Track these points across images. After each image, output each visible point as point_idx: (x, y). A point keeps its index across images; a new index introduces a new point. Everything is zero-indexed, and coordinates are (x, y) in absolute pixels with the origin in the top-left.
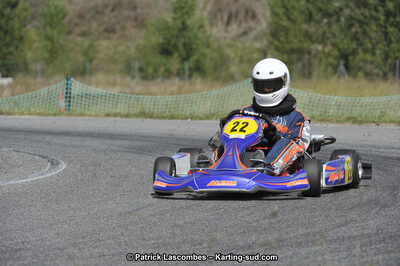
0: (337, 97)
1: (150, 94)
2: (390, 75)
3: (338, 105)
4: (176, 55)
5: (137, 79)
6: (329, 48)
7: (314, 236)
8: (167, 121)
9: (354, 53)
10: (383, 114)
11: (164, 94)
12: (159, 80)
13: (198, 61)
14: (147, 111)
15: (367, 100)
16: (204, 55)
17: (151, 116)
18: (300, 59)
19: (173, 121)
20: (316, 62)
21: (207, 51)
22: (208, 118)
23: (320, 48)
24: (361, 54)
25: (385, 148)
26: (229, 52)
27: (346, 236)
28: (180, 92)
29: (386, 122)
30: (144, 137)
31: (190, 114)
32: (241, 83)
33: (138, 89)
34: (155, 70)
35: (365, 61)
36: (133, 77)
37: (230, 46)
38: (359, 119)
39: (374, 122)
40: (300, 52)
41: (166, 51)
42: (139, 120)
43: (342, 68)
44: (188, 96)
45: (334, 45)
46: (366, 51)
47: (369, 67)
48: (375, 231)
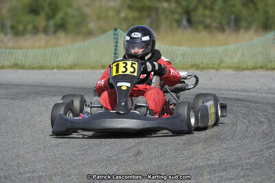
0: (182, 48)
1: (21, 48)
2: (226, 27)
3: (184, 55)
4: (43, 14)
5: (10, 36)
6: (173, 5)
7: (167, 167)
8: (37, 71)
9: (195, 9)
10: (221, 61)
11: (33, 48)
12: (28, 36)
13: (63, 19)
14: (19, 63)
15: (208, 49)
16: (66, 14)
17: (23, 68)
18: (149, 16)
19: (43, 71)
20: (162, 17)
21: (69, 10)
22: (71, 68)
23: (166, 5)
24: (200, 10)
25: (225, 90)
26: (87, 10)
27: (194, 167)
28: (46, 45)
29: (224, 68)
30: (18, 85)
31: (57, 65)
32: (100, 38)
33: (10, 44)
34: (25, 27)
35: (204, 16)
36: (6, 34)
37: (88, 5)
38: (201, 66)
39: (214, 68)
40: (150, 9)
41: (34, 11)
42: (13, 71)
43: (184, 22)
44: (55, 49)
45: (178, 3)
46: (205, 7)
47: (208, 21)
48: (218, 162)
